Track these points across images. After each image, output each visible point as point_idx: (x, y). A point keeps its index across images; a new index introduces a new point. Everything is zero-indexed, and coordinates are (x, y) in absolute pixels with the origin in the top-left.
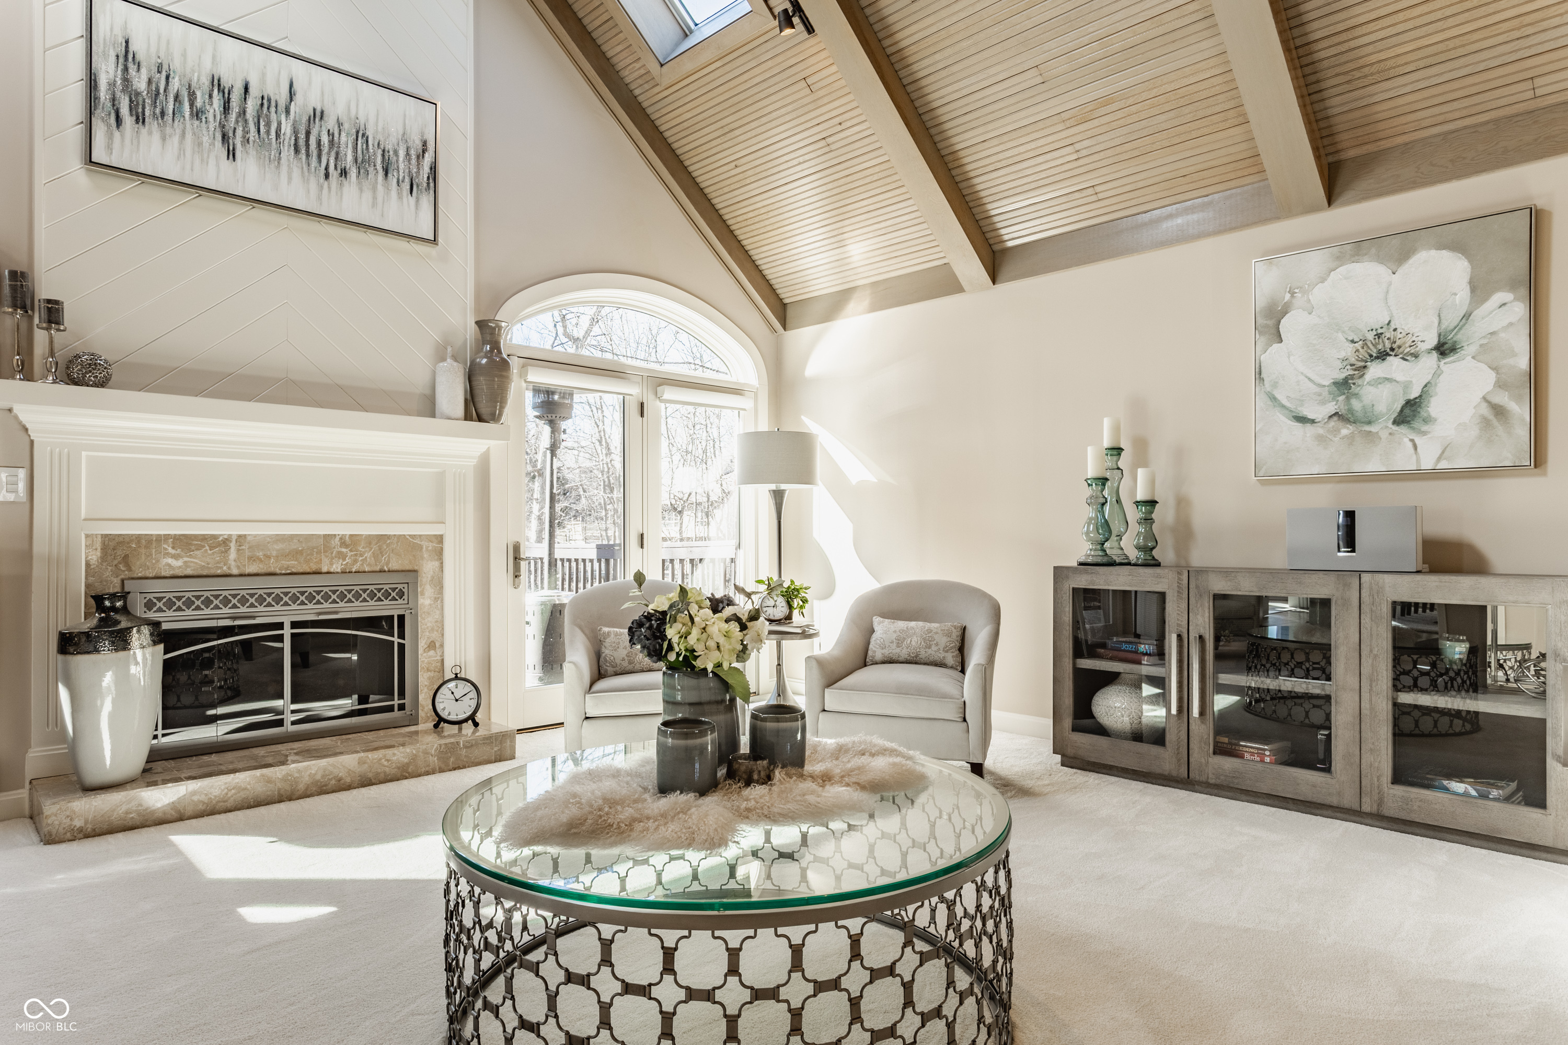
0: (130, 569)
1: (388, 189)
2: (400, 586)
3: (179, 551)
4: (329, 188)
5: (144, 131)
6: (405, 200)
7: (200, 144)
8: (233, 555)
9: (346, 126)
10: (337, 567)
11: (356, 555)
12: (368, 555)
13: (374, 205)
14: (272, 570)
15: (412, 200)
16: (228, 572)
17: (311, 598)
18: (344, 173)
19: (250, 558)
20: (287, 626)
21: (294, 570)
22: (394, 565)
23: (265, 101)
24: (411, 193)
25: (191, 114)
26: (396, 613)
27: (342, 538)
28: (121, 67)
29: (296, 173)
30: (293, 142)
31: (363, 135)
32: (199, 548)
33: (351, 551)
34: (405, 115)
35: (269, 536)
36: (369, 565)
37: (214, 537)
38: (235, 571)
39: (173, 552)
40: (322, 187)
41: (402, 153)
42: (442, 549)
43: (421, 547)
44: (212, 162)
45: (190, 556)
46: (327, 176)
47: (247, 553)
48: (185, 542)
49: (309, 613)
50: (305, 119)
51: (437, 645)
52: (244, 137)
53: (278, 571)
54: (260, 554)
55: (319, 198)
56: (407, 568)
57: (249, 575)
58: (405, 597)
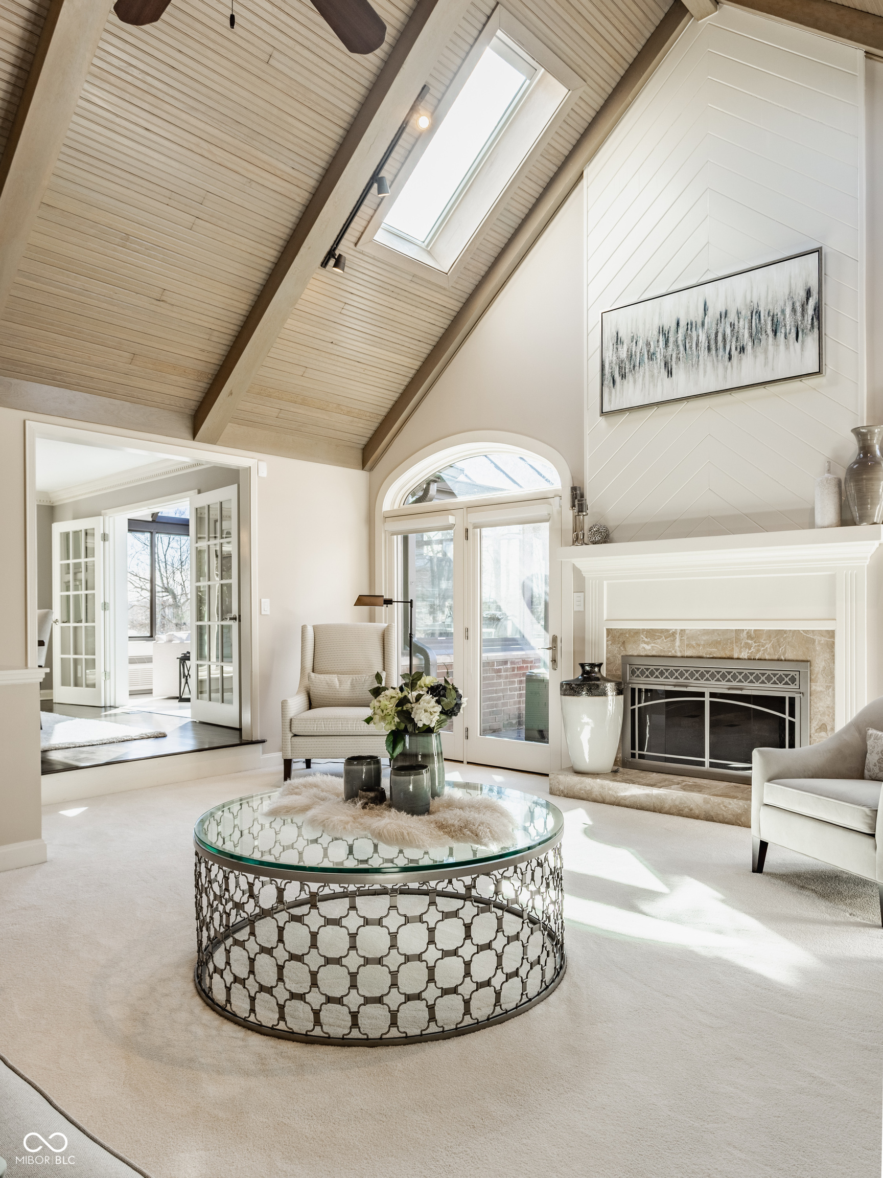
0: (626, 650)
1: (777, 345)
2: (792, 673)
3: (649, 640)
4: (732, 366)
5: (625, 382)
6: (792, 348)
7: (652, 376)
8: (678, 643)
9: (743, 313)
10: (744, 655)
11: (759, 646)
12: (768, 646)
13: (766, 364)
14: (701, 654)
15: (798, 345)
16: (675, 654)
17: (724, 676)
18: (742, 349)
19: (688, 645)
20: (707, 695)
21: (715, 655)
22: (790, 656)
23: (689, 326)
24: (797, 340)
25: (648, 358)
26: (787, 695)
27: (749, 632)
28: (615, 349)
29: (709, 365)
30: (707, 344)
31: (756, 312)
32: (660, 637)
33: (755, 642)
34: (790, 277)
35: (700, 630)
36: (769, 654)
37: (667, 631)
38: (679, 654)
39: (646, 640)
40: (727, 368)
41: (788, 311)
42: (834, 643)
43: (813, 641)
44: (659, 384)
45: (655, 643)
46: (730, 358)
47: (686, 642)
48: (652, 634)
49: (722, 687)
50: (714, 326)
51: (829, 728)
52: (677, 358)
53: (705, 656)
54: (694, 643)
55: (725, 377)
56: (801, 658)
57: (687, 657)
58: (797, 682)
